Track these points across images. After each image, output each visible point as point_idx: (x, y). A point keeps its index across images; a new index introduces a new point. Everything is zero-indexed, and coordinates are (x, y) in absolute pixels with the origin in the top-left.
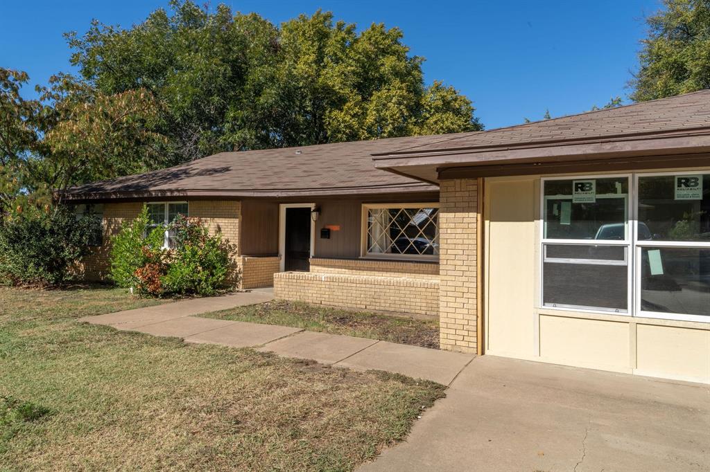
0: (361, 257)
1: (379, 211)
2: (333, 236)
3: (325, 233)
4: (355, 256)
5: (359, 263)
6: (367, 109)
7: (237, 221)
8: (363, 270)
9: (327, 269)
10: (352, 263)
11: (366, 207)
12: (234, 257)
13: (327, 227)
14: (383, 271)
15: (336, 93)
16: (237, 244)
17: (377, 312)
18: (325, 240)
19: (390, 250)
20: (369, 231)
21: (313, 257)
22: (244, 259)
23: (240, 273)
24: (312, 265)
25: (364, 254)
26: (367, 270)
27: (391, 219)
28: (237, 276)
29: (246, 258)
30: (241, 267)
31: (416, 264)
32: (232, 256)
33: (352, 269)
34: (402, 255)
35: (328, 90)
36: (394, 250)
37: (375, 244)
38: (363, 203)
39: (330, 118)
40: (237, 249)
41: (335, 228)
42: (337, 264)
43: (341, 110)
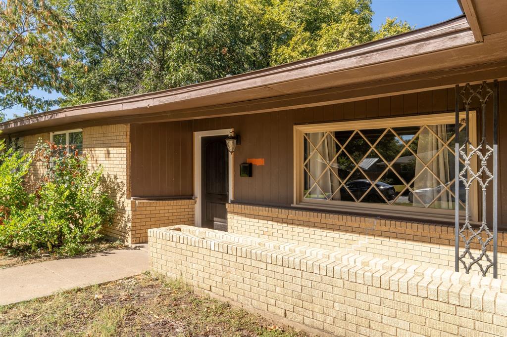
0: (294, 205)
1: (320, 136)
2: (255, 172)
3: (247, 170)
4: (284, 203)
5: (292, 214)
6: (316, 46)
7: (124, 151)
8: (298, 225)
9: (248, 219)
10: (281, 213)
11: (301, 130)
12: (122, 199)
13: (248, 161)
14: (327, 228)
15: (282, 29)
16: (125, 181)
17: (307, 329)
18: (246, 179)
19: (338, 196)
20: (306, 166)
21: (232, 202)
22: (133, 203)
23: (128, 222)
24: (231, 213)
25: (300, 201)
26: (303, 225)
27: (338, 148)
28: (126, 226)
29: (137, 202)
30: (130, 213)
31: (383, 221)
32: (120, 197)
33: (282, 222)
34: (357, 205)
35: (273, 24)
36: (344, 196)
37: (314, 184)
38: (296, 124)
39: (277, 55)
40: (125, 188)
41: (258, 162)
42: (261, 213)
43: (288, 46)
